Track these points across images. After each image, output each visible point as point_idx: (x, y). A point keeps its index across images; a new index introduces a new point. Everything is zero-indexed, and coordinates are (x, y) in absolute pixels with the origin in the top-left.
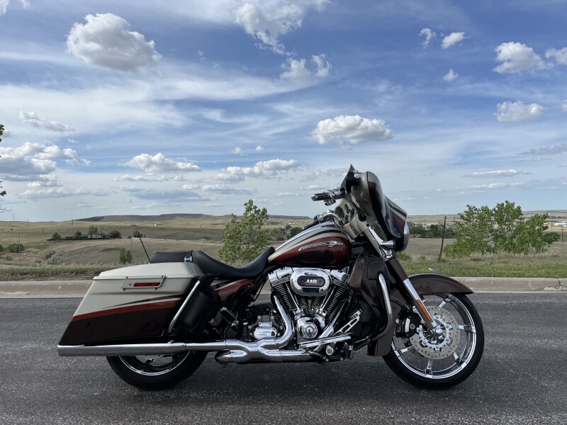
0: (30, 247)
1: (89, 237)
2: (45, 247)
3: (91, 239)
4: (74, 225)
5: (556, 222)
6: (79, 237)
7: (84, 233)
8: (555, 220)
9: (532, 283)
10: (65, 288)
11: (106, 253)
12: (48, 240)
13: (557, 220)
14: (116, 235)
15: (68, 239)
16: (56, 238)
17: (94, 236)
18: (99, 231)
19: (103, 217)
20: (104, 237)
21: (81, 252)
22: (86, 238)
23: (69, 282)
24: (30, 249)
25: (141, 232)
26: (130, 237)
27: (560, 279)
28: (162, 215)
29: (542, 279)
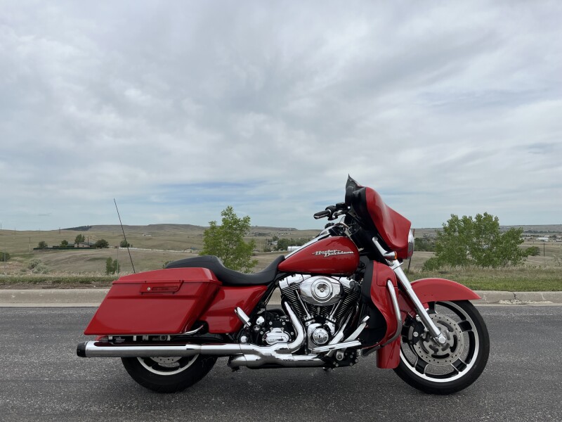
0: (16, 256)
1: (76, 246)
2: (30, 256)
3: (78, 248)
4: (62, 234)
5: (538, 236)
6: (65, 246)
7: (71, 242)
8: (537, 234)
9: (487, 296)
10: (19, 297)
11: (91, 263)
12: (34, 249)
13: (540, 235)
14: (102, 245)
15: (55, 248)
16: (42, 247)
17: (81, 246)
18: (86, 241)
19: (91, 227)
20: (91, 247)
21: (67, 261)
22: (72, 247)
23: (23, 291)
24: (15, 258)
25: (129, 241)
26: (116, 247)
27: (515, 293)
28: (150, 225)
29: (497, 292)
